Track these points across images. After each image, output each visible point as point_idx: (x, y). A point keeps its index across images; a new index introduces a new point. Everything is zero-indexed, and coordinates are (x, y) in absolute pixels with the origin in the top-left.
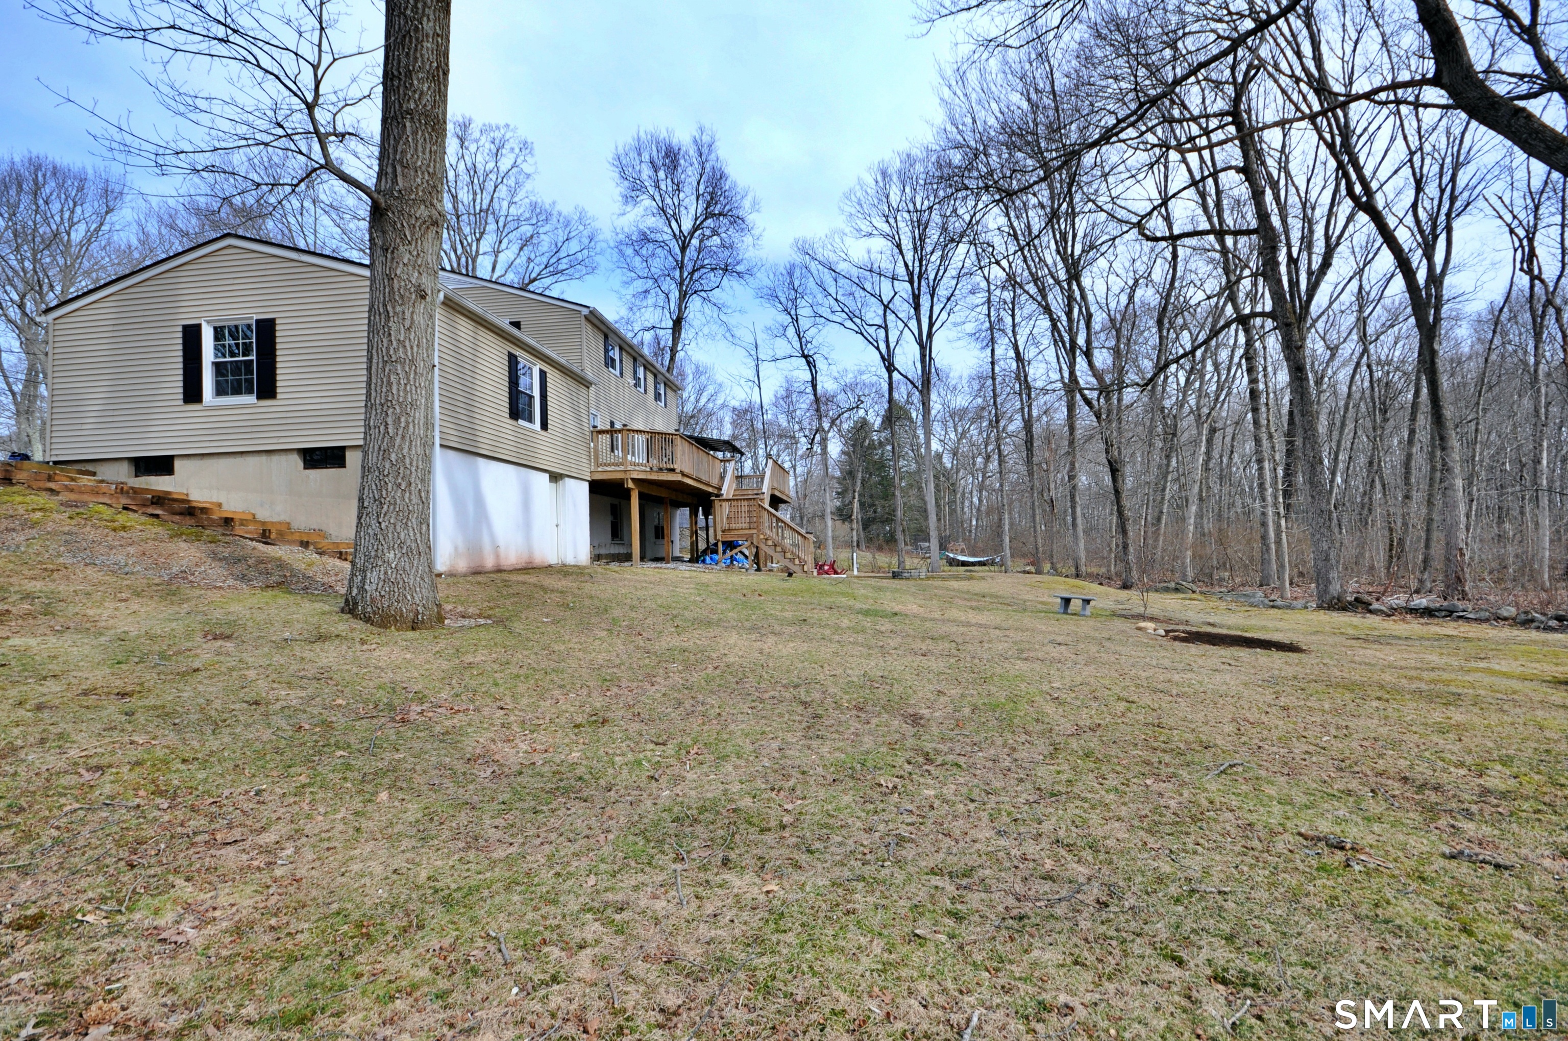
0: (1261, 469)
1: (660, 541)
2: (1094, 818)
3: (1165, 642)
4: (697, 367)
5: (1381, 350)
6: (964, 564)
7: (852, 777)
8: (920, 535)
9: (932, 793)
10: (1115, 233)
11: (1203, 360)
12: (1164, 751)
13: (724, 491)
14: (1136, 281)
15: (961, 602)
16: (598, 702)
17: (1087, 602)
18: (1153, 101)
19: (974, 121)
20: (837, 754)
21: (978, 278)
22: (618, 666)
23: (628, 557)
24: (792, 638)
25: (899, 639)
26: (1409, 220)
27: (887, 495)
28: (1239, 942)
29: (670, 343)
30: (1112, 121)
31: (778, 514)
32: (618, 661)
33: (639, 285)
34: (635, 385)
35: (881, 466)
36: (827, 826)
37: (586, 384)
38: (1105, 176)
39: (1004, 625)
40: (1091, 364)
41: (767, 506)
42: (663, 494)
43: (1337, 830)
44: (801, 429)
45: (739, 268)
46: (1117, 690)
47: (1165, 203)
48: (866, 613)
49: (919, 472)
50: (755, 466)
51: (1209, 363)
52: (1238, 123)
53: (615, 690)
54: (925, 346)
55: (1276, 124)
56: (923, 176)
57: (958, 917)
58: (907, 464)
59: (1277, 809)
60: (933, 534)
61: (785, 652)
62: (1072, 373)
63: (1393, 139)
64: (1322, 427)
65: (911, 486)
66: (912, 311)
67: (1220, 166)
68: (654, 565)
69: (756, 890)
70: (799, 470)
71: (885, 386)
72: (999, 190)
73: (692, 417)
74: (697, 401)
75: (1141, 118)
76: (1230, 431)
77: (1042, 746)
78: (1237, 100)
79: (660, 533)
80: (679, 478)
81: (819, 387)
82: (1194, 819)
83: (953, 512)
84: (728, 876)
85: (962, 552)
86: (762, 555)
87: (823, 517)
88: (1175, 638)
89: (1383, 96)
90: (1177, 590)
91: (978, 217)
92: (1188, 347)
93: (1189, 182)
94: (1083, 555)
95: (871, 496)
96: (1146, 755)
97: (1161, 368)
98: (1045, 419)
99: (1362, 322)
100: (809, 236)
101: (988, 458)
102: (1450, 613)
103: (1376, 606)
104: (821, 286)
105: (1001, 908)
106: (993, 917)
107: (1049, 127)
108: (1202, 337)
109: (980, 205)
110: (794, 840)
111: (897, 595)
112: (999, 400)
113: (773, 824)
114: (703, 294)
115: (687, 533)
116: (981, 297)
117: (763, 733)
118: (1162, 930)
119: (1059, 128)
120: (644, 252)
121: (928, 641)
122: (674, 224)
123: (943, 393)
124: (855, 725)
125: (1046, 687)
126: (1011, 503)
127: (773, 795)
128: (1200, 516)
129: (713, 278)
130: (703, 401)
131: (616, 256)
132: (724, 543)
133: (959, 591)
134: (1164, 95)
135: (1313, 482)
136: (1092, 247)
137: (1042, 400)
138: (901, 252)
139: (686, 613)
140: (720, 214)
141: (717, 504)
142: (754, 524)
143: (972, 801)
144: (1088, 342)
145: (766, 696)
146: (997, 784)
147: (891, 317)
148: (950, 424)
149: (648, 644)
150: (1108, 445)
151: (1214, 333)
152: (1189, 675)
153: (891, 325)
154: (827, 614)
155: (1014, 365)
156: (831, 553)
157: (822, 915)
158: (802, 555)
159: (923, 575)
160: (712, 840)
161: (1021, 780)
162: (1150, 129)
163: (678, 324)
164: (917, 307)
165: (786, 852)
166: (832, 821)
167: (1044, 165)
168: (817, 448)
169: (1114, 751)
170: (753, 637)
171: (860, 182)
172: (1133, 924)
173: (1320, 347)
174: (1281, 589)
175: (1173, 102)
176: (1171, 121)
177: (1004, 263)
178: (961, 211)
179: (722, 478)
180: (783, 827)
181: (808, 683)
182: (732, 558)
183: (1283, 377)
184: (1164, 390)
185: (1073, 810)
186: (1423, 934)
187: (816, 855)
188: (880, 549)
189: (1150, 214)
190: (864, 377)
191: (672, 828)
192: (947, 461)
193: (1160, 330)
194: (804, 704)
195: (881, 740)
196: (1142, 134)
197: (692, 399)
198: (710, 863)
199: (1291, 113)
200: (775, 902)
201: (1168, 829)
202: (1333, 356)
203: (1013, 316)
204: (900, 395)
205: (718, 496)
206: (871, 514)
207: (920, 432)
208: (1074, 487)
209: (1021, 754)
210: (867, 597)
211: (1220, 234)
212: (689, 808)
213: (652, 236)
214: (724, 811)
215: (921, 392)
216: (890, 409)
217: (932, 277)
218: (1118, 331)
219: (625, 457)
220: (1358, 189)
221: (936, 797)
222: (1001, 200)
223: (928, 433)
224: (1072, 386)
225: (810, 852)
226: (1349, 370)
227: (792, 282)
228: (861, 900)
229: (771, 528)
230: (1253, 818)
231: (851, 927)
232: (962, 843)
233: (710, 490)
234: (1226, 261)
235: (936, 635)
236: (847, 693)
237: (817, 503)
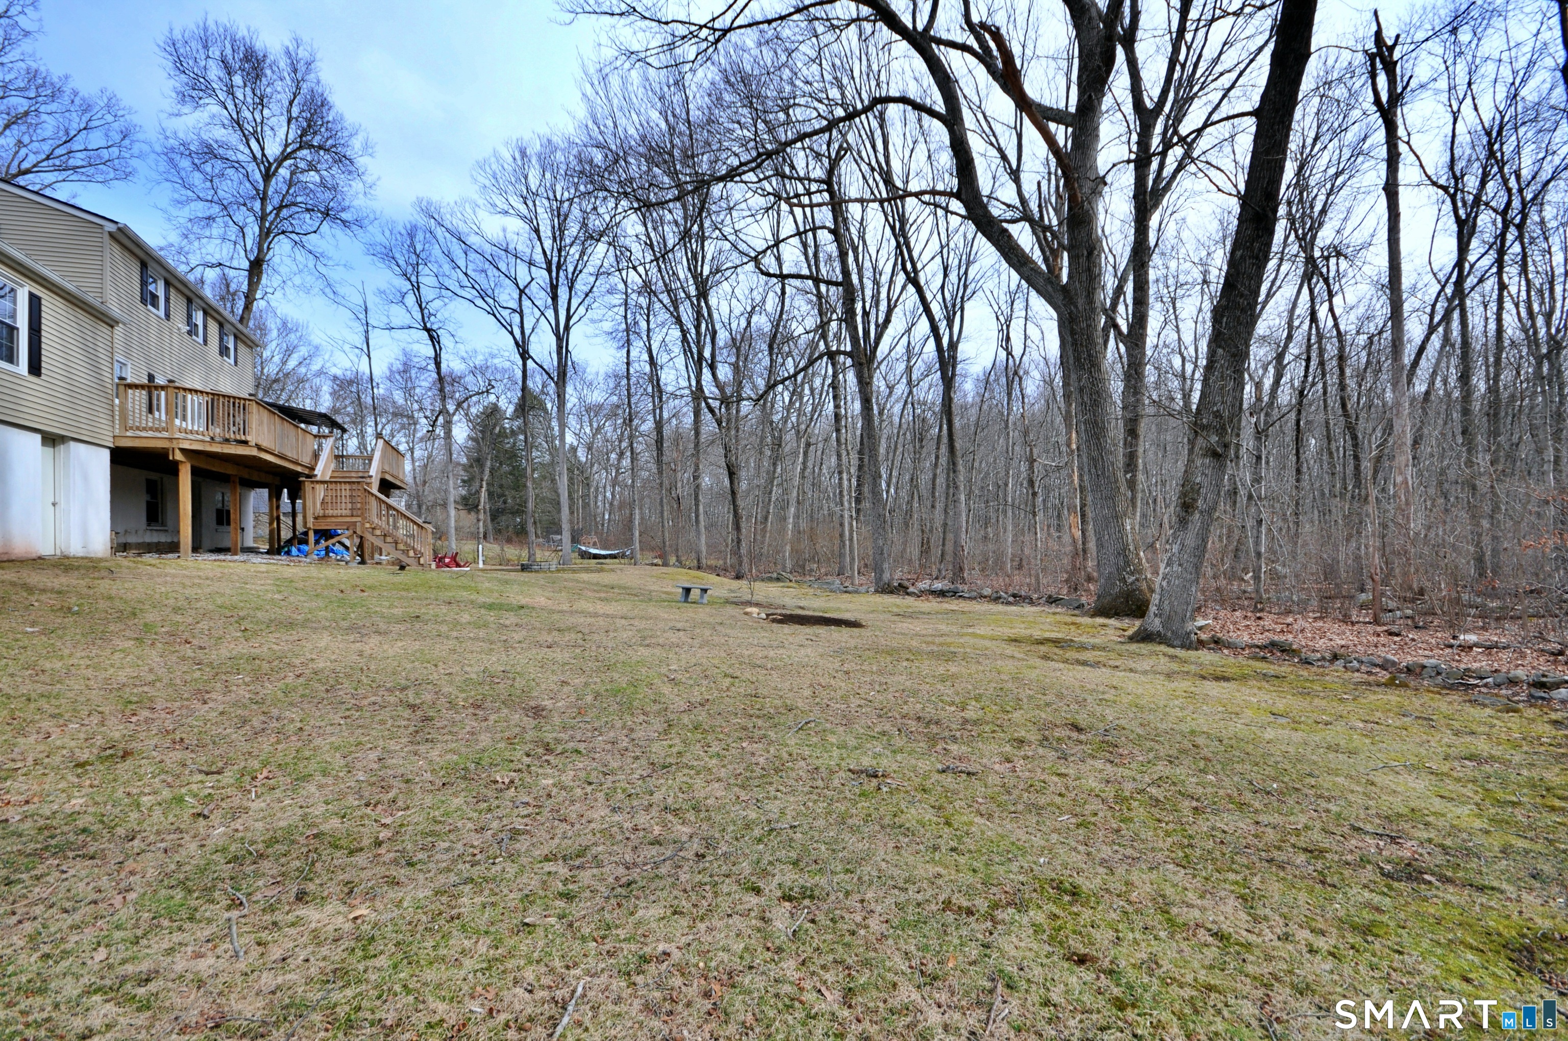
0: (841, 479)
1: (224, 528)
2: (699, 782)
3: (765, 624)
4: (284, 324)
5: (920, 393)
6: (596, 557)
7: (464, 778)
8: (552, 528)
9: (550, 781)
10: (738, 262)
11: (803, 383)
12: (758, 717)
13: (318, 471)
14: (753, 308)
15: (590, 594)
16: (116, 731)
17: (704, 591)
18: (769, 155)
19: (615, 126)
20: (448, 757)
21: (615, 279)
22: (152, 684)
23: (173, 547)
24: (401, 636)
25: (524, 633)
26: (939, 296)
27: (519, 485)
28: (802, 865)
29: (245, 287)
30: (736, 163)
31: (390, 501)
32: (151, 677)
33: (200, 209)
34: (189, 333)
35: (512, 455)
36: (432, 833)
37: (111, 323)
38: (730, 209)
39: (630, 614)
40: (714, 375)
41: (375, 490)
42: (230, 470)
43: (874, 762)
44: (421, 409)
45: (344, 216)
46: (724, 668)
47: (777, 244)
48: (490, 607)
49: (552, 463)
50: (362, 445)
51: (807, 387)
52: (830, 191)
53: (146, 713)
54: (562, 337)
55: (856, 200)
56: (564, 167)
57: (568, 897)
58: (541, 456)
59: (836, 753)
60: (566, 526)
61: (391, 652)
62: (699, 382)
63: (931, 234)
64: (882, 450)
65: (544, 478)
66: (550, 301)
67: (818, 223)
68: (214, 557)
69: (341, 919)
70: (418, 453)
71: (519, 374)
72: (638, 200)
73: (276, 381)
74: (284, 363)
75: (759, 166)
76: (820, 445)
77: (658, 724)
78: (830, 172)
79: (223, 518)
80: (254, 452)
81: (443, 366)
82: (777, 770)
83: (586, 505)
84: (302, 911)
85: (594, 545)
86: (367, 545)
87: (445, 505)
88: (774, 621)
89: (926, 198)
90: (778, 579)
91: (618, 218)
92: (792, 371)
93: (795, 231)
94: (704, 549)
95: (501, 486)
96: (743, 721)
97: (771, 387)
98: (674, 421)
99: (909, 370)
100: (435, 198)
101: (621, 455)
102: (956, 594)
103: (911, 589)
104: (448, 255)
105: (611, 880)
106: (603, 889)
107: (684, 151)
108: (801, 365)
109: (620, 210)
110: (392, 855)
111: (525, 588)
112: (633, 400)
113: (366, 842)
114: (293, 236)
115: (266, 519)
116: (618, 299)
117: (360, 743)
118: (746, 867)
119: (693, 157)
120: (208, 168)
121: (555, 633)
122: (254, 144)
123: (579, 387)
124: (471, 723)
125: (664, 670)
126: (641, 499)
127: (368, 810)
128: (797, 517)
129: (309, 221)
130: (292, 363)
131: (163, 165)
132: (316, 532)
133: (589, 583)
134: (777, 152)
135: (876, 492)
136: (718, 271)
137: (672, 403)
138: (539, 239)
139: (259, 614)
140: (320, 147)
141: (308, 486)
142: (359, 511)
143: (590, 784)
144: (713, 355)
145: (366, 702)
146: (614, 765)
147: (526, 303)
148: (586, 418)
149: (200, 654)
150: (726, 448)
151: (811, 362)
152: (781, 651)
153: (526, 311)
154: (444, 609)
155: (647, 369)
156: (453, 545)
157: (420, 928)
158: (418, 547)
159: (553, 568)
160: (283, 875)
161: (637, 758)
162: (766, 178)
163: (256, 267)
164: (555, 298)
165: (381, 870)
166: (438, 828)
167: (679, 185)
168: (440, 431)
169: (719, 721)
170: (352, 638)
171: (495, 153)
172: (724, 868)
173: (882, 384)
174: (851, 577)
175: (784, 160)
176: (783, 176)
177: (641, 269)
178: (601, 210)
179: (316, 456)
180: (378, 844)
181: (417, 683)
182: (328, 550)
183: (857, 406)
184: (773, 406)
185: (680, 778)
186: (922, 831)
187: (418, 867)
188: (509, 541)
189: (764, 251)
190: (496, 361)
191: (226, 870)
192: (582, 455)
193: (771, 354)
194: (413, 707)
195: (498, 736)
196: (760, 180)
197: (277, 359)
198: (279, 901)
199: (867, 195)
200: (365, 927)
201: (756, 782)
202: (891, 393)
203: (648, 322)
204: (536, 383)
205: (308, 476)
206: (500, 504)
207: (555, 424)
208: (698, 486)
209: (639, 734)
210: (491, 591)
211: (817, 281)
212: (252, 843)
213: (221, 151)
214: (302, 840)
215: (556, 384)
216: (523, 397)
217: (571, 269)
218: (738, 349)
219: (170, 421)
220: (909, 266)
221: (554, 785)
222: (639, 209)
223: (563, 426)
224: (698, 394)
225: (410, 864)
226: (901, 404)
227: (412, 245)
228: (468, 902)
229: (380, 516)
230: (818, 763)
231: (455, 933)
232: (577, 826)
233: (299, 469)
234: (820, 304)
235: (563, 626)
236: (463, 691)
237: (439, 490)
